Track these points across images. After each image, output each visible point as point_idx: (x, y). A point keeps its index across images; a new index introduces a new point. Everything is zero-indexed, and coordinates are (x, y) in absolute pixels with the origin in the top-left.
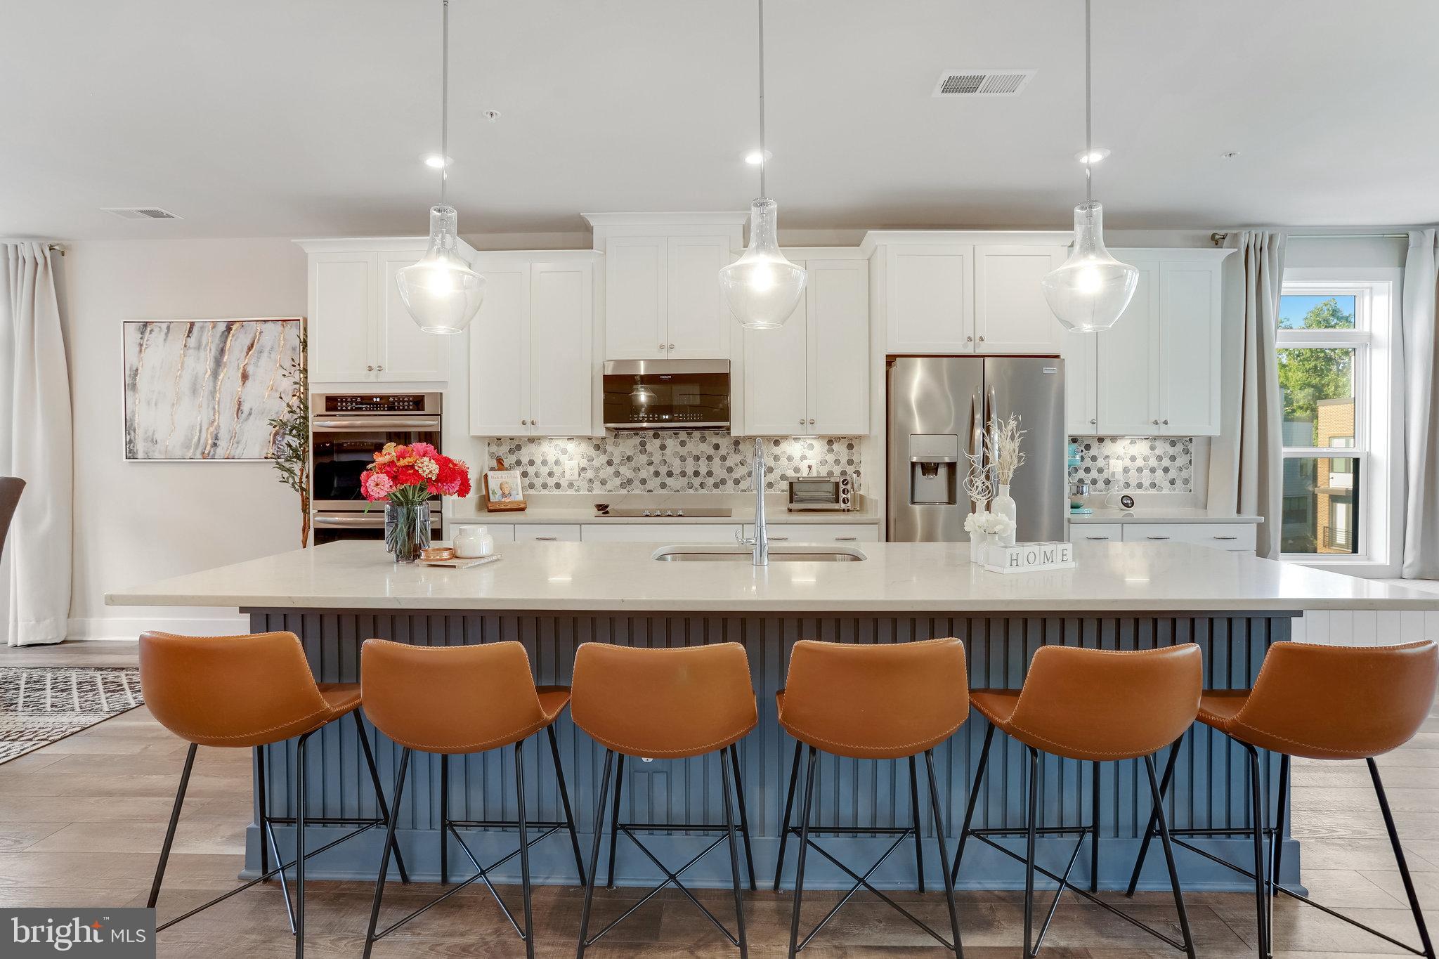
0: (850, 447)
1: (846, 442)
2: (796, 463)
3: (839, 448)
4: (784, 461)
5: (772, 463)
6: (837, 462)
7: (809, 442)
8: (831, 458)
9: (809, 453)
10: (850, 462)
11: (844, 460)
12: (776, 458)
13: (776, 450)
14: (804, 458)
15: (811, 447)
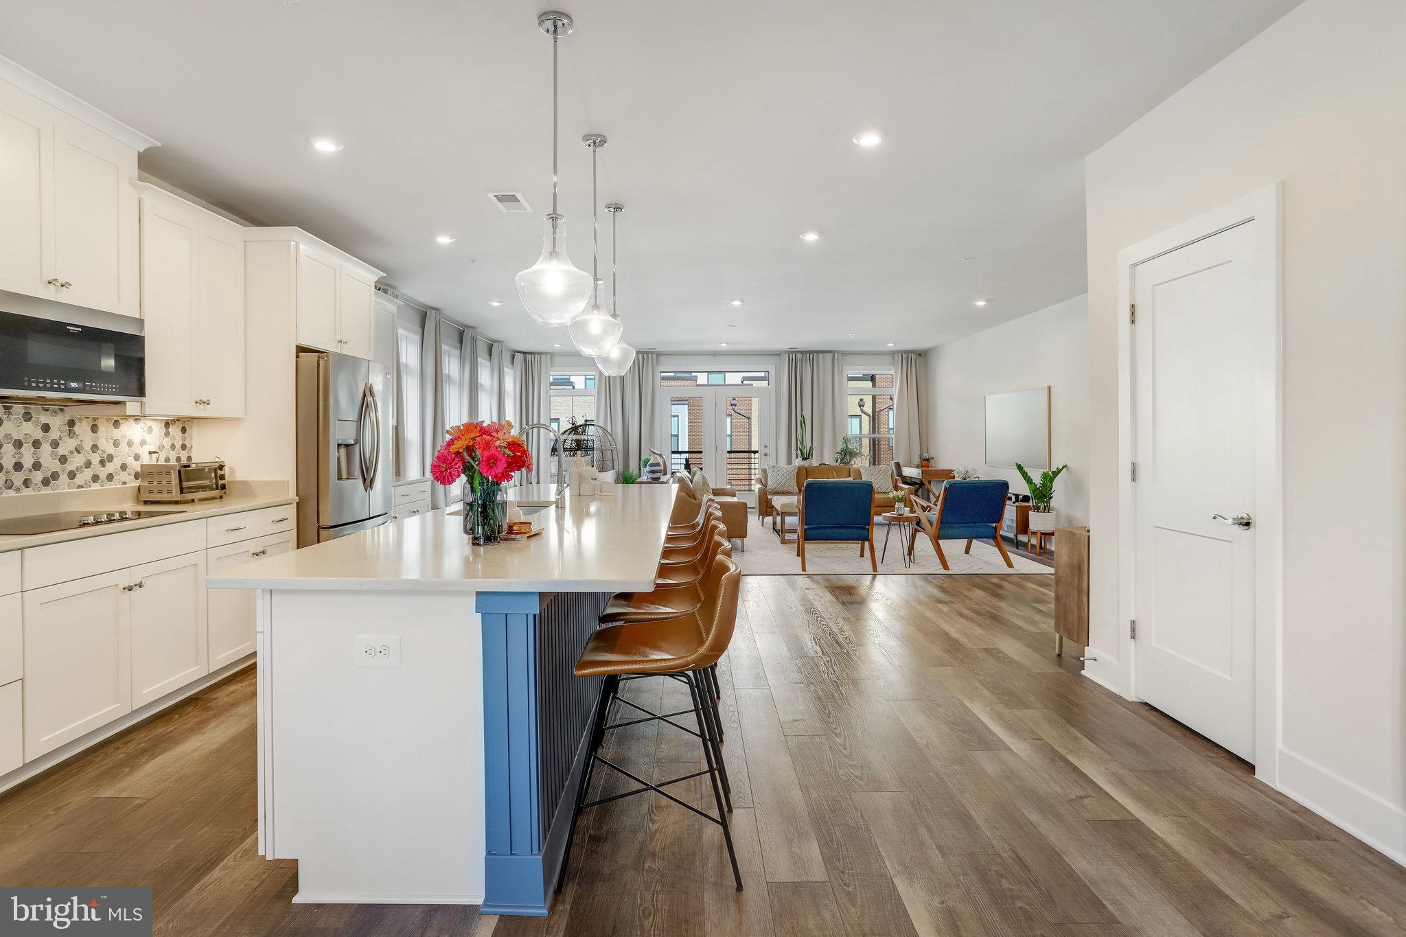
0: (184, 430)
1: (179, 425)
2: (136, 448)
3: (175, 430)
4: (124, 446)
5: (110, 449)
6: (173, 447)
7: (149, 423)
8: (167, 442)
9: (148, 438)
10: (184, 447)
11: (178, 446)
12: (116, 444)
13: (116, 434)
14: (143, 443)
15: (150, 429)
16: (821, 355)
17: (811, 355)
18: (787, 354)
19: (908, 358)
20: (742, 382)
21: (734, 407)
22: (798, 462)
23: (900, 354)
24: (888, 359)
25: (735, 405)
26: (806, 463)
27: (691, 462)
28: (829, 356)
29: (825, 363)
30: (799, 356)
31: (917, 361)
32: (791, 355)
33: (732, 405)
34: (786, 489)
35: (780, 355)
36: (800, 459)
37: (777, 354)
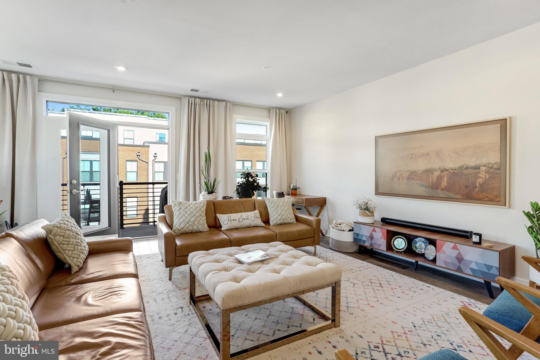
16: (216, 102)
17: (208, 101)
18: (187, 98)
19: (279, 114)
20: (144, 144)
21: (139, 157)
22: (203, 197)
23: (275, 110)
24: (265, 113)
25: (140, 156)
26: (211, 197)
27: (91, 192)
28: (223, 104)
29: (219, 109)
30: (198, 101)
31: (286, 117)
32: (190, 99)
33: (137, 156)
34: (195, 228)
35: (180, 98)
36: (204, 193)
37: (178, 97)
